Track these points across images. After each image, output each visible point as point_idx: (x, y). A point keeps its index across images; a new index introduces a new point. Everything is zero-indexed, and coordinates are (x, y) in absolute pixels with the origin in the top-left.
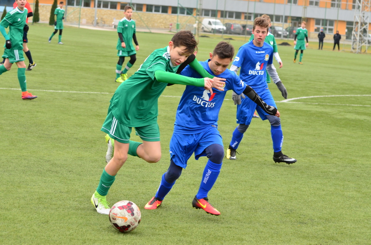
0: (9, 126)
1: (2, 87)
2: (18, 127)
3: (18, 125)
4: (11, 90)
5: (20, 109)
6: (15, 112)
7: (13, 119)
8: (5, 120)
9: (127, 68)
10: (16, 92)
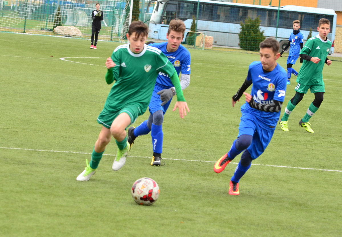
0: (321, 233)
1: (308, 167)
2: (336, 235)
3: (336, 231)
4: (322, 171)
5: (339, 204)
6: (331, 210)
7: (328, 220)
8: (313, 222)
9: (309, 112)
10: (332, 175)
